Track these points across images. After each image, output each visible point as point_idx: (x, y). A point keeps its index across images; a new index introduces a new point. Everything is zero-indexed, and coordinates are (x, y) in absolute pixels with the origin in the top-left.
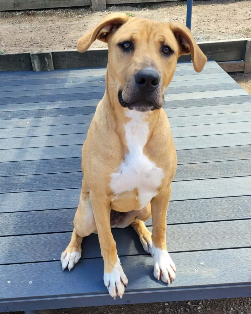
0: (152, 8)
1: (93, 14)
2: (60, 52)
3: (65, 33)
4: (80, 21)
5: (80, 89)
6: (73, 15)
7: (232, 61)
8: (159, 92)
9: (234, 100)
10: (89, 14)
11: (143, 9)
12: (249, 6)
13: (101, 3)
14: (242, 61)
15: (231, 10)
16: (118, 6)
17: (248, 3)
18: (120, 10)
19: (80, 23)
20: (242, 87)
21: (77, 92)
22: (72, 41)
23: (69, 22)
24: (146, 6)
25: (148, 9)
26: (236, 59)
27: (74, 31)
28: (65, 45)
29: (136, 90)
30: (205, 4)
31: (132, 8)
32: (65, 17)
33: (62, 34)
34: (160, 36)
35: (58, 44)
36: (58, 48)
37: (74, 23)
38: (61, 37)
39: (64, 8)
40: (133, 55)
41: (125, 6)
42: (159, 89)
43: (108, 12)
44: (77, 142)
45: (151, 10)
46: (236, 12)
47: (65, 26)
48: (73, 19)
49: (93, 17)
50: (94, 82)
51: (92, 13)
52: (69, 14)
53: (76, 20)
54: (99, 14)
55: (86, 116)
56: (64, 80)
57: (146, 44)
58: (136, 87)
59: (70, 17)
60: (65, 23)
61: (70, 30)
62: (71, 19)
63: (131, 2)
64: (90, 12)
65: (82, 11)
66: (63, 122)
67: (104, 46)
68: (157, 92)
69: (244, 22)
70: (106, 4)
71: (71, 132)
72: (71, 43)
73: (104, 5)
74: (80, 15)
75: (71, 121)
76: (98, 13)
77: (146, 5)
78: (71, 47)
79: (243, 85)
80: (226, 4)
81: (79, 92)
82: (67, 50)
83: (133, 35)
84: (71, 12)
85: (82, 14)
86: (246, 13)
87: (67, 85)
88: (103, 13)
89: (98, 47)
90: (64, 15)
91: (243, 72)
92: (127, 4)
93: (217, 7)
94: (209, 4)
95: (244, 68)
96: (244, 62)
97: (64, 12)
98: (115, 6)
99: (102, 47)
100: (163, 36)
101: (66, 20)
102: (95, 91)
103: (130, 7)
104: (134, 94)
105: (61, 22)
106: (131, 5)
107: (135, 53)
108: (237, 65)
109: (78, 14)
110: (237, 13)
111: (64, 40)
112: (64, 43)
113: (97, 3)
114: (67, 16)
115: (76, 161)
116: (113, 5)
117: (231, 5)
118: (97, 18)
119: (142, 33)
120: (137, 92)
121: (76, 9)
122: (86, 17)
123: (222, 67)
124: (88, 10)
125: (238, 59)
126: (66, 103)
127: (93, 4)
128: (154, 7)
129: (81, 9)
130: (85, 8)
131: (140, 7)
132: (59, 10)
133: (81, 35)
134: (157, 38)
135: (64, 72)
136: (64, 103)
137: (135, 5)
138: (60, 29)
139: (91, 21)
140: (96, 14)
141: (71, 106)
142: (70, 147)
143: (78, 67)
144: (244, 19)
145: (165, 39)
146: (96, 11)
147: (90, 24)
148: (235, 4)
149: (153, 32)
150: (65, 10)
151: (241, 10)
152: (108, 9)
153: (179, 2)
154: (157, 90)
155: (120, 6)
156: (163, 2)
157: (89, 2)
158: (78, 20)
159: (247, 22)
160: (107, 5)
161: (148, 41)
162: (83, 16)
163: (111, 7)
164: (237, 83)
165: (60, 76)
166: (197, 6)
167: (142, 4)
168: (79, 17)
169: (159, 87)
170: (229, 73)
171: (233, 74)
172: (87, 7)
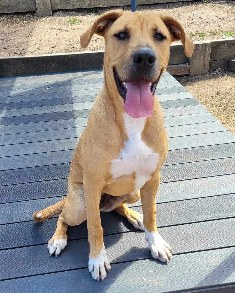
0: (98, 13)
1: (39, 20)
2: (5, 60)
3: (10, 39)
4: (25, 27)
5: (26, 96)
6: (19, 21)
7: (178, 64)
8: (155, 70)
9: (179, 103)
10: (34, 19)
11: (89, 14)
12: (192, 10)
13: (46, 9)
14: (187, 64)
15: (175, 14)
16: (64, 11)
17: (191, 8)
18: (66, 15)
19: (25, 29)
20: (188, 89)
21: (23, 100)
22: (17, 47)
23: (14, 28)
24: (92, 12)
25: (94, 14)
26: (182, 63)
27: (19, 38)
28: (9, 52)
29: (133, 69)
30: (150, 9)
31: (78, 13)
32: (10, 23)
33: (7, 40)
34: (152, 24)
35: (2, 51)
36: (3, 55)
37: (19, 29)
38: (6, 44)
39: (9, 14)
40: (129, 42)
41: (70, 11)
42: (155, 67)
43: (54, 18)
44: (23, 152)
45: (97, 15)
46: (179, 16)
47: (10, 32)
48: (18, 25)
49: (39, 22)
50: (41, 89)
51: (37, 19)
52: (14, 20)
53: (21, 26)
54: (44, 20)
55: (32, 125)
56: (10, 88)
57: (140, 31)
58: (134, 66)
59: (15, 23)
60: (10, 29)
61: (15, 36)
62: (16, 26)
63: (77, 7)
64: (36, 17)
65: (27, 17)
66: (9, 132)
67: (50, 51)
68: (153, 70)
69: (188, 26)
70: (51, 10)
71: (17, 142)
72: (16, 50)
73: (50, 10)
74: (25, 21)
75: (17, 130)
76: (44, 18)
77: (92, 10)
78: (15, 54)
79: (189, 87)
80: (171, 8)
81: (25, 100)
82: (12, 57)
83: (127, 26)
84: (15, 18)
85: (27, 20)
86: (190, 17)
87: (13, 93)
88: (49, 18)
89: (44, 54)
90: (8, 21)
91: (188, 75)
92: (73, 10)
93: (161, 11)
94: (154, 9)
95: (189, 71)
96: (189, 65)
97: (8, 18)
98: (61, 11)
99: (48, 53)
100: (155, 25)
101: (11, 26)
102: (42, 98)
103: (76, 12)
104: (132, 73)
105: (5, 28)
106: (77, 10)
107: (131, 40)
108: (182, 68)
109: (23, 20)
110: (181, 17)
111: (9, 47)
112: (9, 50)
113: (43, 9)
114: (12, 22)
115: (22, 172)
116: (59, 10)
117: (175, 9)
118: (43, 24)
119: (135, 23)
120: (134, 71)
121: (21, 15)
122: (31, 23)
123: (168, 71)
124: (33, 16)
125: (183, 62)
126: (12, 112)
127: (38, 9)
128: (100, 12)
129: (27, 15)
130: (30, 14)
131: (86, 12)
132: (3, 16)
133: (26, 41)
134: (150, 26)
135: (10, 80)
136: (10, 112)
137: (81, 10)
138: (4, 36)
139: (37, 26)
140: (41, 19)
141: (17, 115)
142: (15, 158)
143: (24, 74)
144: (188, 23)
145: (157, 26)
146: (42, 16)
147: (36, 30)
148: (179, 9)
149: (145, 22)
150: (9, 16)
151: (184, 14)
152: (54, 15)
153: (124, 7)
154: (153, 68)
155: (66, 11)
156: (109, 7)
157: (34, 8)
158: (24, 26)
159: (190, 26)
160: (53, 10)
161: (141, 29)
162: (28, 22)
163: (57, 13)
164: (182, 86)
165: (6, 84)
166: (143, 11)
167: (88, 10)
168: (24, 22)
169: (155, 65)
170: (175, 76)
171: (179, 77)
172: (32, 12)
